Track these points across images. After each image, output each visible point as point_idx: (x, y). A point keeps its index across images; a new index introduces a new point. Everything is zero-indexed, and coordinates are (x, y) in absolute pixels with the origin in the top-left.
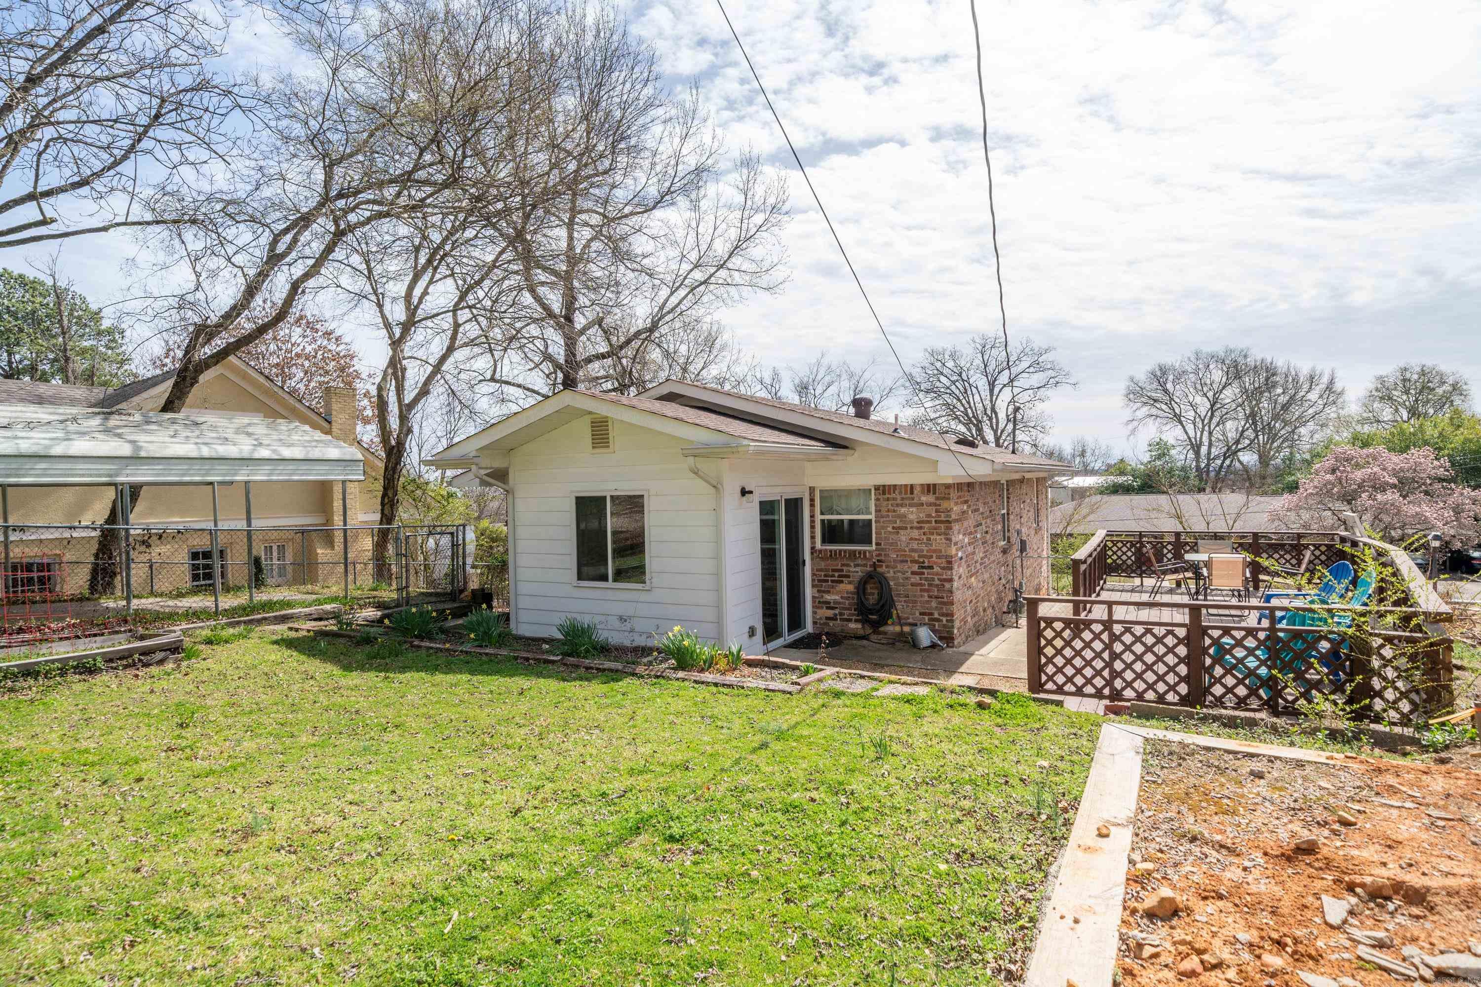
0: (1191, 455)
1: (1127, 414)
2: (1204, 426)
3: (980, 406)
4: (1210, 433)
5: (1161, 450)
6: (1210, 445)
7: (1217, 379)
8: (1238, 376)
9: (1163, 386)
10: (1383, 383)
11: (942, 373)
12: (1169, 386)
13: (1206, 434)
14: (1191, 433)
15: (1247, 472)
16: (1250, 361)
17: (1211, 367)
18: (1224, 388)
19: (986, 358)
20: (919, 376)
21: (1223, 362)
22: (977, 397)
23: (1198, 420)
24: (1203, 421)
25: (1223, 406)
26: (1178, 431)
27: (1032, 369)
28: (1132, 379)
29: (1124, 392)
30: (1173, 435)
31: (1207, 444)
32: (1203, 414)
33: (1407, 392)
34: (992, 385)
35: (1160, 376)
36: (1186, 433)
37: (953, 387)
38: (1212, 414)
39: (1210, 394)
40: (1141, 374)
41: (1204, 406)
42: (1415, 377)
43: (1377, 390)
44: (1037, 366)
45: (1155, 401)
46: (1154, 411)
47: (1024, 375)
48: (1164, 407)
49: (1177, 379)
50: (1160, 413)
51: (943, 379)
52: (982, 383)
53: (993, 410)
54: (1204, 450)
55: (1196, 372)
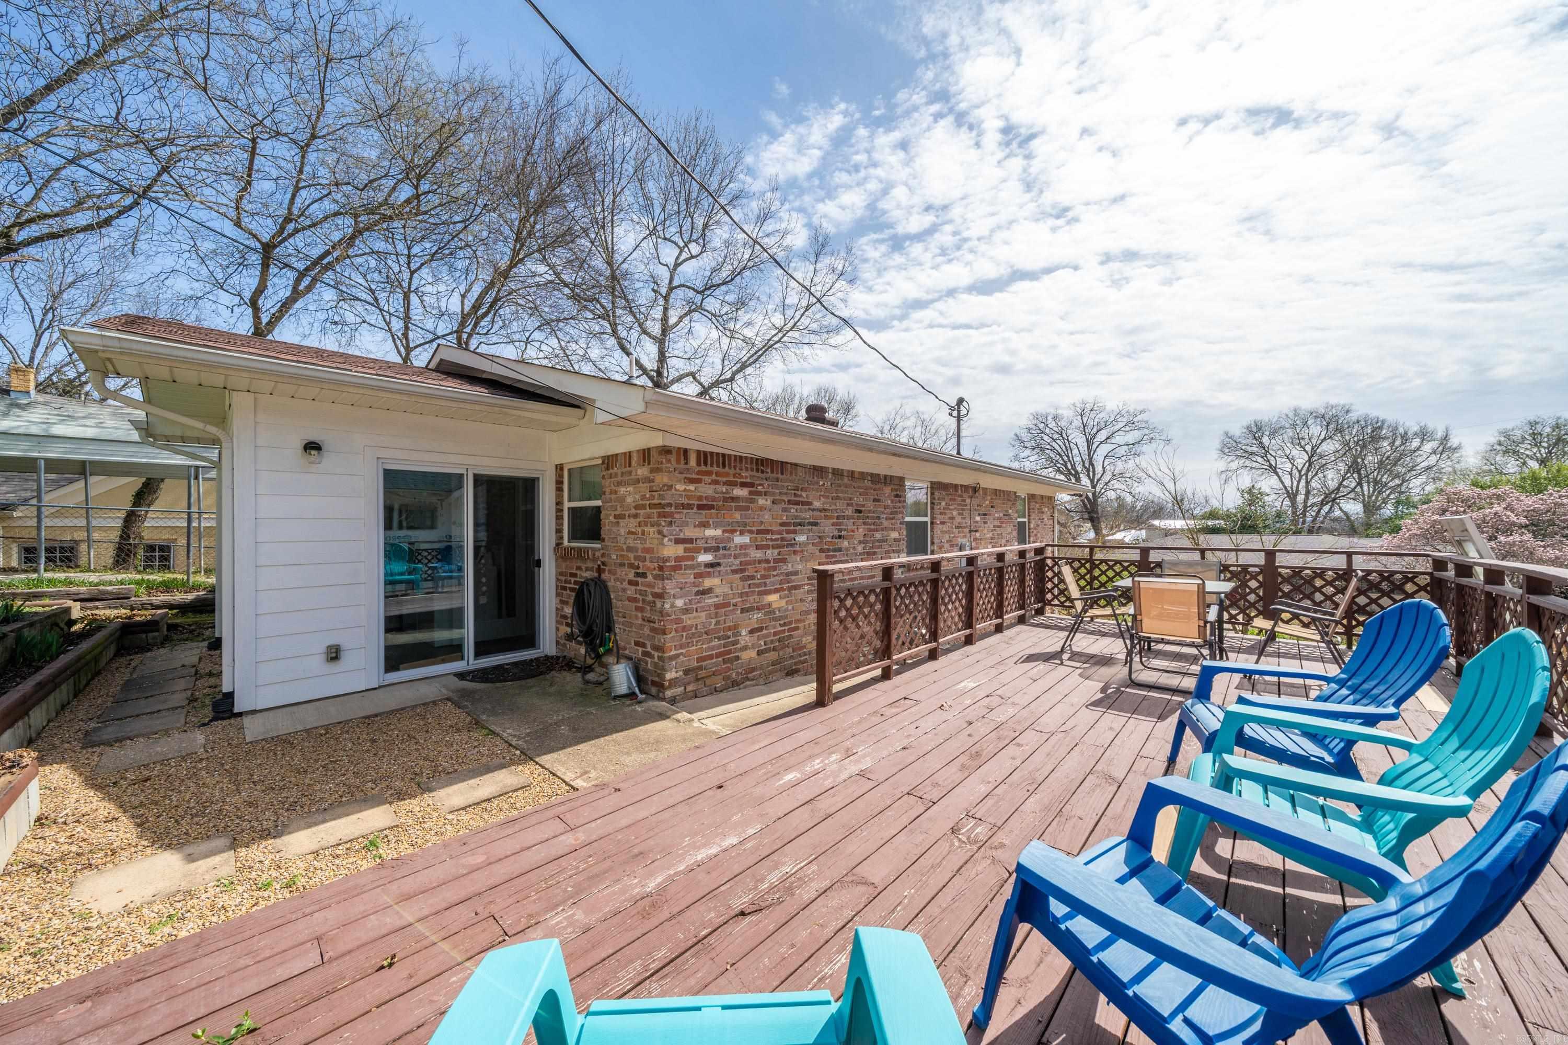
0: (1287, 502)
1: (1221, 465)
2: (1301, 477)
3: (1077, 459)
4: (1307, 483)
5: (1253, 496)
6: (1307, 494)
7: (1316, 434)
8: (1339, 430)
9: (1259, 440)
10: (1507, 436)
11: (1043, 432)
12: (1265, 440)
13: (1303, 483)
14: (1288, 483)
15: (1348, 518)
16: (1353, 416)
17: (1309, 423)
18: (1323, 441)
19: (1085, 420)
20: (1025, 436)
21: (1323, 417)
22: (1075, 451)
23: (1295, 471)
24: (1300, 472)
25: (1321, 457)
26: (1274, 481)
27: (1127, 428)
28: (1226, 434)
29: (1219, 446)
30: (1268, 484)
31: (1303, 492)
32: (1300, 467)
33: (1537, 445)
34: (1089, 442)
35: (1256, 431)
36: (1282, 483)
37: (1054, 444)
38: (1310, 465)
39: (1308, 448)
40: (1237, 430)
41: (1301, 459)
42: (1548, 430)
43: (1500, 444)
44: (1131, 424)
45: (1252, 454)
46: (1248, 463)
47: (1120, 433)
48: (1260, 460)
49: (1273, 434)
50: (1254, 464)
51: (1046, 438)
52: (1081, 441)
53: (1091, 463)
54: (1300, 498)
55: (1294, 426)
